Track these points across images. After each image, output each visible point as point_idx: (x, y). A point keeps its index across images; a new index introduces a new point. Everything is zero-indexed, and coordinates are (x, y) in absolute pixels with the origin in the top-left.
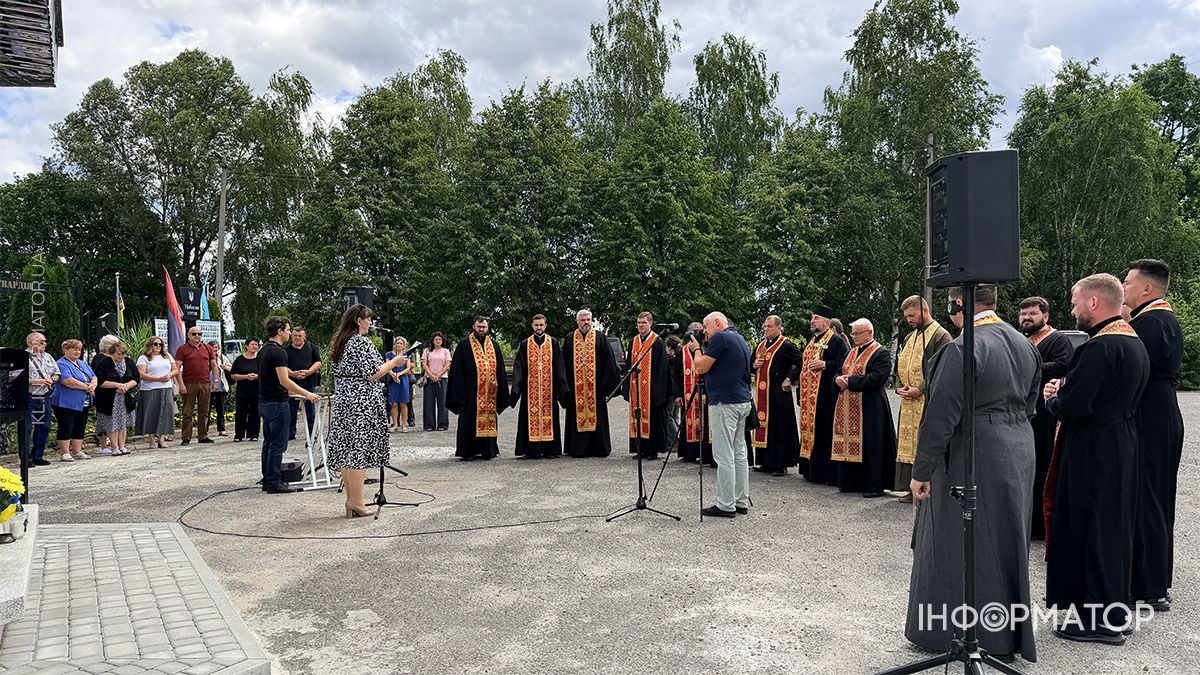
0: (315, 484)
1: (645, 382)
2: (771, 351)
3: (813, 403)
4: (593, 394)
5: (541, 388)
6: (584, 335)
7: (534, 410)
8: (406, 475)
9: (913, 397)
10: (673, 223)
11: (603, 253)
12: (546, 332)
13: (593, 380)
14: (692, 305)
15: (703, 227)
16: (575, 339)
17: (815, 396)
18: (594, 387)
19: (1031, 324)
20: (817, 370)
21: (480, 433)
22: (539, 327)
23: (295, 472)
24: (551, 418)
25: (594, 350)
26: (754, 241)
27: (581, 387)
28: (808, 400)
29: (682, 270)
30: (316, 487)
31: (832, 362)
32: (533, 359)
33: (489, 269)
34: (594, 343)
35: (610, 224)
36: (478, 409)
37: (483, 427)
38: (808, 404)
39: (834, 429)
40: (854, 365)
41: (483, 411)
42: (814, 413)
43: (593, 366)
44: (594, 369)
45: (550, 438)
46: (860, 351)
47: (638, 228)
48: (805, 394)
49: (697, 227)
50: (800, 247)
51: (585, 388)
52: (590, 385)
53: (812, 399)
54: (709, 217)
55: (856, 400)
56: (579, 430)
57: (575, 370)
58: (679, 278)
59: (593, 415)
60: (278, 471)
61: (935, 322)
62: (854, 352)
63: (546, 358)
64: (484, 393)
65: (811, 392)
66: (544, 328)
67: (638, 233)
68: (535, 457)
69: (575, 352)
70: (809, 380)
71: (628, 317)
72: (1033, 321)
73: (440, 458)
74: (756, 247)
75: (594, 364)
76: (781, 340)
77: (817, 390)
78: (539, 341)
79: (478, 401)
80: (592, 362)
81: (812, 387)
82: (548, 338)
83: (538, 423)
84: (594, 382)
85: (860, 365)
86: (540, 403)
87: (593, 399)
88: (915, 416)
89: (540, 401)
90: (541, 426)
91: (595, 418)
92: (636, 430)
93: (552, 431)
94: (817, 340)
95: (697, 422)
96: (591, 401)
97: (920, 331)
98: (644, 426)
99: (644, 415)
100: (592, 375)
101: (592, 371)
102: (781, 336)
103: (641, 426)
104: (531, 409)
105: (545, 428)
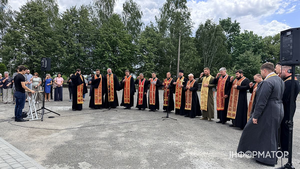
0: (33, 118)
1: (128, 88)
2: (169, 81)
5: (98, 90)
7: (96, 96)
8: (60, 115)
11: (98, 52)
14: (123, 68)
15: (126, 48)
16: (107, 76)
18: (113, 90)
20: (181, 87)
21: (78, 103)
22: (98, 73)
23: (25, 115)
24: (101, 98)
25: (113, 79)
27: (110, 90)
30: (33, 119)
31: (184, 85)
33: (64, 55)
34: (113, 77)
35: (101, 44)
36: (78, 96)
37: (79, 101)
39: (186, 102)
40: (189, 85)
41: (79, 96)
42: (181, 97)
46: (191, 82)
47: (109, 46)
52: (112, 89)
54: (128, 45)
55: (191, 94)
56: (109, 101)
57: (108, 85)
59: (113, 97)
60: (21, 115)
62: (189, 82)
64: (80, 91)
65: (179, 92)
68: (96, 109)
69: (108, 80)
70: (179, 89)
71: (105, 70)
73: (66, 110)
75: (113, 83)
76: (171, 79)
77: (181, 92)
78: (98, 76)
79: (78, 93)
84: (113, 88)
85: (191, 85)
86: (98, 94)
87: (113, 92)
88: (205, 98)
89: (98, 93)
90: (98, 100)
91: (114, 98)
92: (126, 101)
93: (101, 102)
94: (180, 79)
95: (141, 99)
96: (112, 93)
97: (207, 77)
98: (128, 100)
99: (128, 97)
100: (113, 86)
101: (113, 85)
102: (171, 78)
103: (127, 100)
104: (95, 96)
105: (99, 101)
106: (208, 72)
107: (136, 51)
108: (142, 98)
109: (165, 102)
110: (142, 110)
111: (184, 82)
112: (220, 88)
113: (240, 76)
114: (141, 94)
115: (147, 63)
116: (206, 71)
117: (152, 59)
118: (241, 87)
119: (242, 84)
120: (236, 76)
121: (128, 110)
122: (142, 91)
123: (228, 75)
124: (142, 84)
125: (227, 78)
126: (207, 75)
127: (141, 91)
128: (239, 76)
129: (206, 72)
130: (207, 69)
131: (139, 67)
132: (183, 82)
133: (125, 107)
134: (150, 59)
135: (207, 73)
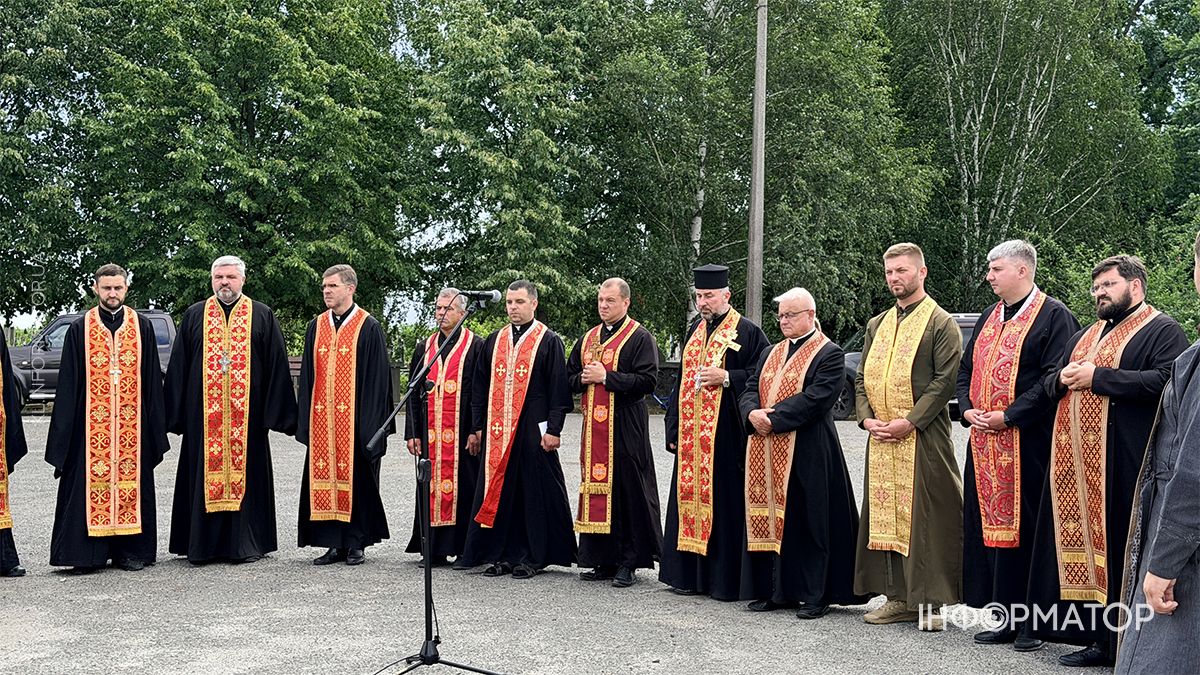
1: (342, 407)
2: (613, 346)
3: (705, 448)
4: (242, 432)
5: (115, 423)
6: (227, 309)
9: (897, 437)
10: (281, 81)
11: (128, 133)
12: (127, 301)
13: (244, 404)
15: (340, 92)
16: (207, 318)
17: (712, 435)
18: (246, 421)
19: (1108, 303)
20: (714, 387)
22: (113, 293)
24: (137, 485)
25: (248, 342)
26: (445, 126)
27: (217, 420)
28: (697, 443)
29: (298, 179)
31: (741, 372)
32: (100, 359)
34: (248, 327)
35: (141, 73)
38: (696, 450)
39: (747, 495)
40: (782, 375)
42: (710, 468)
43: (244, 376)
44: (247, 383)
45: (136, 528)
46: (793, 348)
47: (206, 88)
48: (688, 432)
49: (331, 94)
50: (535, 144)
51: (227, 420)
52: (237, 415)
53: (704, 441)
54: (354, 74)
56: (210, 508)
57: (206, 383)
58: (295, 194)
59: (239, 477)
61: (928, 299)
62: (781, 350)
63: (128, 358)
65: (702, 428)
66: (122, 294)
67: (204, 97)
69: (206, 344)
70: (698, 403)
71: (183, 270)
72: (1109, 299)
74: (446, 137)
75: (247, 370)
76: (630, 325)
77: (714, 424)
78: (112, 321)
80: (243, 366)
81: (702, 420)
82: (131, 315)
83: (107, 495)
84: (246, 409)
85: (791, 375)
86: (115, 456)
87: (241, 444)
88: (899, 465)
89: (114, 449)
90: (114, 503)
91: (243, 484)
92: (323, 505)
93: (138, 513)
94: (711, 329)
95: (445, 486)
96: (237, 447)
97: (903, 313)
98: (342, 496)
99: (340, 476)
100: (242, 395)
101: (243, 386)
102: (628, 319)
103: (333, 496)
104: (93, 467)
105: (121, 507)
106: (915, 276)
107: (424, 112)
108: (451, 477)
109: (587, 501)
110: (450, 565)
111: (737, 347)
112: (989, 391)
113: (1127, 299)
114: (439, 444)
115: (507, 205)
116: (904, 266)
117: (545, 176)
118: (1123, 381)
119: (1131, 358)
120: (1100, 292)
121: (345, 571)
122: (448, 424)
123: (1043, 296)
124: (451, 375)
125: (1033, 318)
126: (908, 293)
127: (438, 423)
128: (1115, 294)
129: (899, 270)
130: (910, 254)
131: (448, 238)
132: (729, 351)
133: (322, 551)
134: (530, 178)
135: (907, 282)
